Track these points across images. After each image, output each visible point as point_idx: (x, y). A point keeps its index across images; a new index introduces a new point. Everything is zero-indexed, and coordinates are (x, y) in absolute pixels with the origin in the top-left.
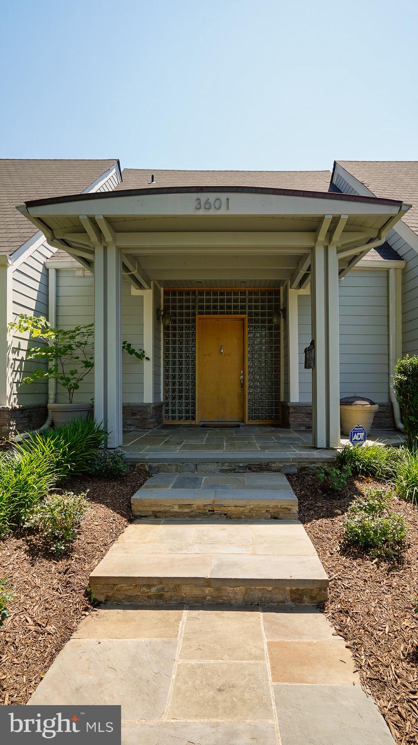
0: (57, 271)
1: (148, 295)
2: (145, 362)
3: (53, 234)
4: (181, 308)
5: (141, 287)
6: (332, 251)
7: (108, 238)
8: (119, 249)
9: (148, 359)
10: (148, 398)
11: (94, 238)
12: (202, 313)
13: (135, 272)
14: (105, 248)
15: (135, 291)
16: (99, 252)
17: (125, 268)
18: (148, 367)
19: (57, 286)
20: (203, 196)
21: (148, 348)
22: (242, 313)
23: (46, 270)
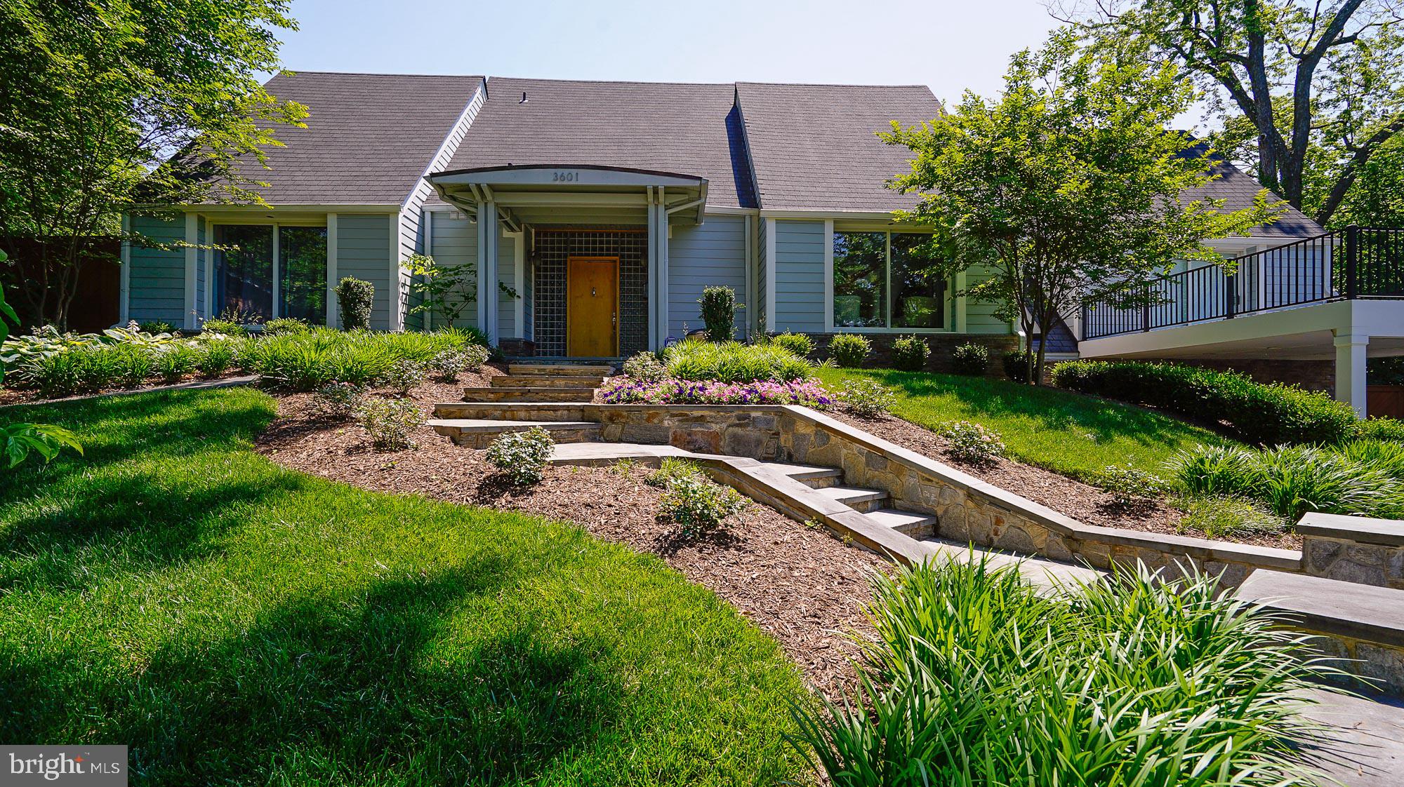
0: (432, 213)
1: (519, 237)
2: (516, 299)
3: (444, 193)
4: (552, 249)
5: (512, 230)
6: (661, 208)
7: (489, 197)
8: (496, 205)
9: (519, 297)
10: (519, 333)
11: (478, 197)
12: (574, 255)
13: (508, 219)
14: (486, 204)
15: (506, 234)
16: (481, 207)
17: (501, 217)
18: (519, 305)
19: (432, 228)
20: (559, 171)
21: (519, 287)
22: (614, 255)
23: (423, 213)
